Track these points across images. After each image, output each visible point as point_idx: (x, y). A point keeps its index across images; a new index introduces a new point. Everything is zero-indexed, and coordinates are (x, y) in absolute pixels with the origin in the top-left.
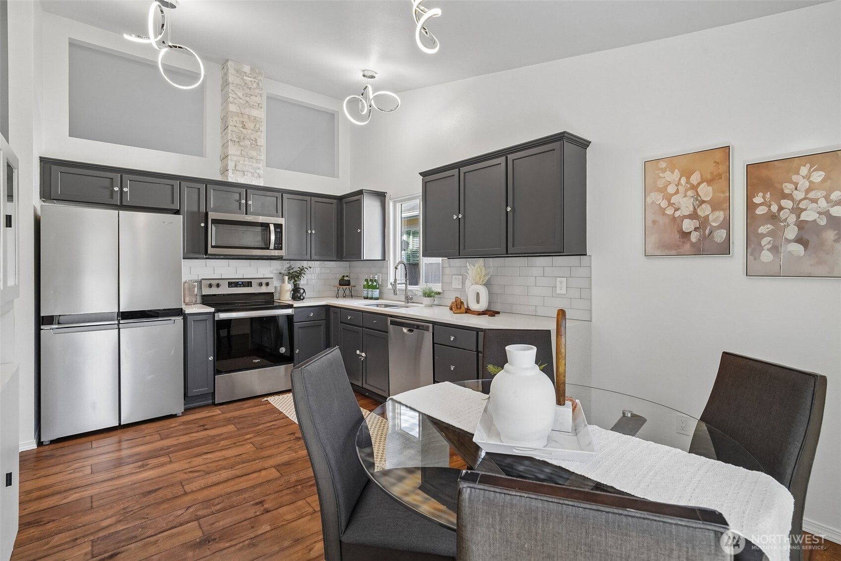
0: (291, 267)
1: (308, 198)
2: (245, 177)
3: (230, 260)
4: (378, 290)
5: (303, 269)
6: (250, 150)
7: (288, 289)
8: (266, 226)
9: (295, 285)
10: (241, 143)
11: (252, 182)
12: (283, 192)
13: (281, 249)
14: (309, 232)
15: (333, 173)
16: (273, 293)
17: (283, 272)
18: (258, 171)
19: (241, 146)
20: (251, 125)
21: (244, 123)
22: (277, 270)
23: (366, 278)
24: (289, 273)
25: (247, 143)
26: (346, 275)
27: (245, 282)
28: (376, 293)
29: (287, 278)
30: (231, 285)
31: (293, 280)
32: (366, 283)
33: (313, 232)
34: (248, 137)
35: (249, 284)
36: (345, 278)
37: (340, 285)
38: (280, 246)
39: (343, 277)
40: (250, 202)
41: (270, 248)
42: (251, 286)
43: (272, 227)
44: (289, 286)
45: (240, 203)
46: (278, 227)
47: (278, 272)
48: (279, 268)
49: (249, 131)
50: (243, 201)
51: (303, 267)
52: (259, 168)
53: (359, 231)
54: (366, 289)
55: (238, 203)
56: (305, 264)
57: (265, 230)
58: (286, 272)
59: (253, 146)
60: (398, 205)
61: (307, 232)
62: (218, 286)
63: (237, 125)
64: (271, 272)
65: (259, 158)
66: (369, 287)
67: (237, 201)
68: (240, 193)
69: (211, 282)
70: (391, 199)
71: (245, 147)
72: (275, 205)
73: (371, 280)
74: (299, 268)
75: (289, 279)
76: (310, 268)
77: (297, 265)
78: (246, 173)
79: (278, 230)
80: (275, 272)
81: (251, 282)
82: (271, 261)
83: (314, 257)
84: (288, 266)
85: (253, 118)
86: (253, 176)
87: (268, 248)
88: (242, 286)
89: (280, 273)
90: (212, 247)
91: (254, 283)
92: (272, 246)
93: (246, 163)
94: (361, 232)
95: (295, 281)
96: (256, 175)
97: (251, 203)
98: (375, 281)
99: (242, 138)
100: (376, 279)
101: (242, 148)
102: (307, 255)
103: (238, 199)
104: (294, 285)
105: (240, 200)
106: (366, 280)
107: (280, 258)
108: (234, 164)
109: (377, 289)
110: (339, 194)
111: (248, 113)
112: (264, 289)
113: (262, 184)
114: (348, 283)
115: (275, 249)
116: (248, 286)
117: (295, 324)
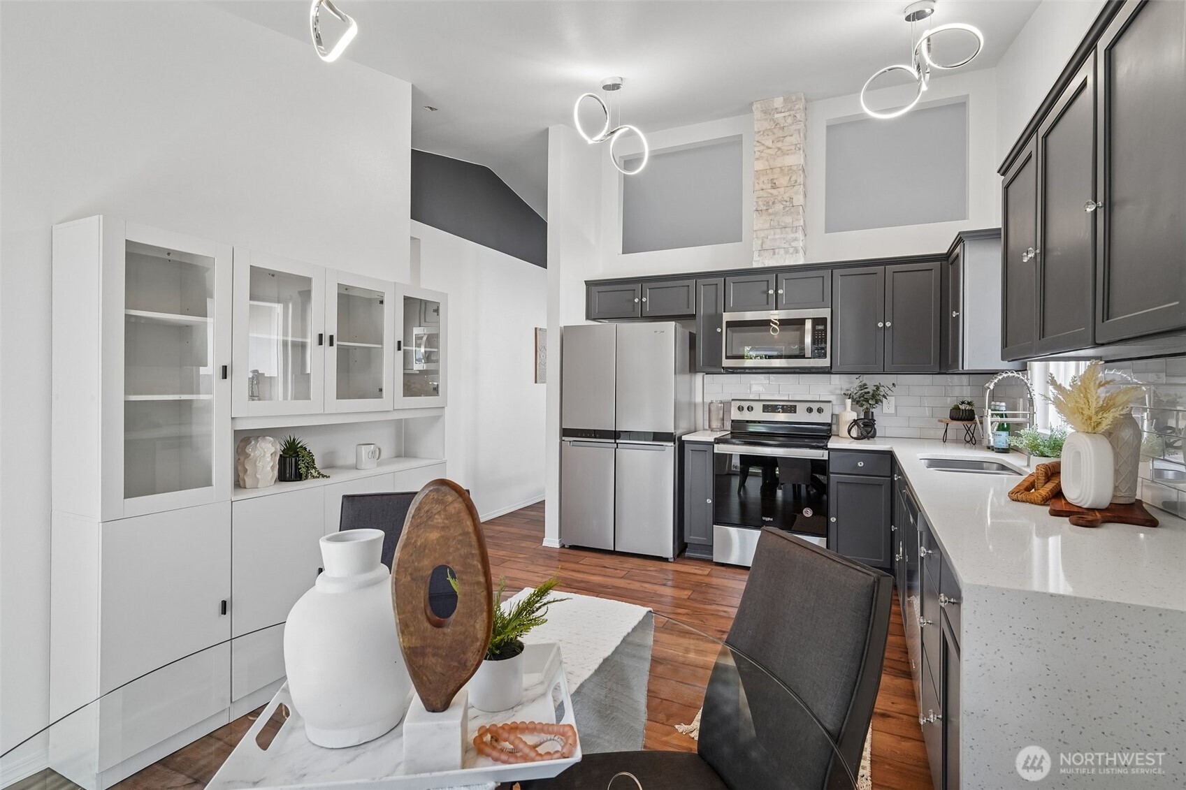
0: (861, 385)
1: (880, 269)
2: (776, 256)
6: (783, 215)
8: (799, 323)
10: (770, 211)
11: (784, 261)
12: (834, 266)
13: (824, 356)
14: (880, 324)
16: (831, 424)
18: (794, 244)
19: (770, 214)
20: (783, 181)
21: (774, 181)
25: (779, 207)
26: (965, 401)
27: (786, 406)
29: (849, 402)
30: (767, 409)
31: (864, 406)
33: (888, 324)
34: (779, 198)
35: (792, 409)
37: (953, 418)
38: (822, 351)
39: (960, 404)
40: (780, 292)
41: (806, 356)
42: (795, 412)
43: (808, 325)
44: (852, 414)
45: (768, 295)
46: (818, 322)
47: (841, 392)
49: (782, 190)
50: (771, 292)
51: (878, 384)
52: (796, 240)
53: (955, 314)
55: (765, 296)
57: (797, 329)
58: (850, 393)
59: (787, 209)
61: (876, 325)
62: (750, 409)
63: (764, 187)
65: (796, 224)
67: (765, 293)
68: (769, 281)
69: (743, 404)
71: (775, 214)
72: (821, 290)
74: (875, 386)
75: (855, 403)
78: (777, 251)
79: (821, 327)
81: (796, 406)
84: (860, 382)
85: (787, 169)
86: (787, 252)
87: (803, 357)
88: (781, 411)
89: (843, 394)
90: (727, 358)
91: (801, 408)
92: (808, 353)
93: (777, 236)
94: (958, 316)
95: (869, 407)
96: (791, 250)
97: (783, 291)
99: (771, 203)
101: (771, 217)
102: (876, 363)
104: (864, 413)
105: (767, 291)
107: (825, 371)
108: (760, 242)
111: (779, 166)
112: (815, 418)
113: (800, 260)
115: (815, 356)
116: (791, 412)
117: (831, 475)
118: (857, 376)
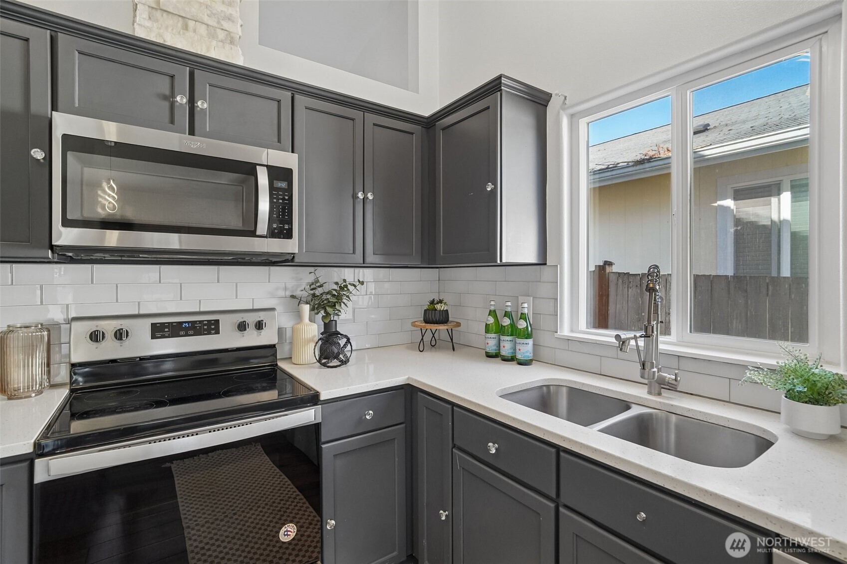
0: (317, 281)
1: (357, 114)
2: (190, 34)
3: (163, 267)
4: (530, 341)
5: (346, 286)
7: (310, 335)
8: (249, 170)
9: (327, 326)
11: (209, 50)
12: (297, 89)
13: (289, 235)
14: (360, 195)
16: (274, 346)
17: (298, 293)
18: (226, 25)
22: (286, 289)
23: (492, 308)
24: (314, 295)
26: (437, 299)
27: (201, 322)
28: (526, 349)
29: (306, 308)
30: (158, 331)
31: (322, 313)
32: (491, 320)
33: (370, 196)
35: (212, 327)
36: (438, 307)
37: (427, 321)
38: (286, 227)
39: (432, 302)
40: (200, 104)
41: (258, 233)
42: (217, 332)
43: (263, 179)
44: (312, 330)
45: (172, 105)
46: (279, 174)
47: (288, 293)
48: (291, 284)
50: (181, 99)
51: (345, 281)
53: (489, 188)
54: (493, 335)
55: (166, 105)
56: (349, 275)
57: (243, 182)
58: (305, 294)
61: (355, 197)
62: (120, 335)
64: (273, 296)
66: (500, 330)
67: (165, 98)
68: (174, 77)
69: (103, 325)
72: (276, 122)
73: (507, 314)
74: (337, 283)
75: (312, 309)
76: (362, 283)
77: (331, 277)
78: (191, 24)
79: (281, 184)
80: (281, 293)
81: (217, 322)
82: (272, 268)
83: (371, 258)
84: (311, 278)
86: (212, 35)
87: (252, 233)
88: (191, 332)
89: (293, 297)
90: (68, 223)
91: (227, 324)
92: (262, 227)
94: (494, 191)
95: (327, 314)
96: (221, 35)
97: (205, 106)
98: (523, 317)
100: (526, 311)
102: (354, 252)
103: (167, 92)
104: (325, 324)
105: (173, 95)
106: (493, 313)
107: (285, 261)
109: (529, 336)
112: (251, 339)
113: (240, 61)
114: (443, 318)
115: (273, 234)
116: (209, 333)
117: (323, 446)
118: (312, 269)
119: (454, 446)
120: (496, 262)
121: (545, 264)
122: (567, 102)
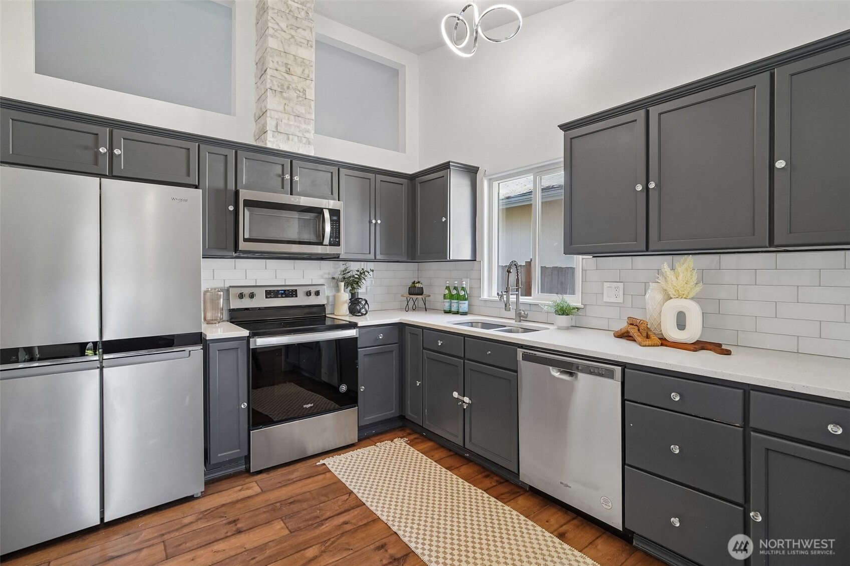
0: (346, 270)
1: (372, 176)
2: (290, 142)
3: (267, 260)
4: (467, 302)
5: (364, 272)
6: (297, 104)
7: (345, 299)
8: (319, 211)
9: (353, 295)
10: (284, 94)
11: (298, 149)
12: (340, 165)
13: (338, 244)
14: (374, 221)
15: (397, 145)
16: (324, 305)
17: (336, 276)
18: (307, 135)
19: (284, 98)
20: (297, 70)
21: (289, 66)
22: (329, 274)
23: (448, 285)
24: (344, 278)
25: (293, 94)
26: (416, 281)
27: (288, 290)
28: (464, 306)
29: (343, 284)
30: (269, 294)
31: (350, 288)
32: (447, 292)
33: (379, 222)
34: (294, 86)
35: (292, 293)
36: (417, 285)
37: (410, 294)
38: (337, 240)
39: (414, 283)
40: (296, 178)
41: (324, 243)
42: (296, 296)
43: (327, 215)
44: (345, 296)
45: (283, 179)
46: (335, 213)
47: (330, 277)
48: (332, 270)
49: (295, 78)
50: (287, 177)
51: (363, 269)
52: (308, 131)
53: (444, 219)
54: (448, 300)
55: (280, 179)
56: (365, 266)
57: (317, 217)
58: (341, 277)
59: (301, 99)
60: (495, 184)
61: (370, 222)
62: (252, 296)
63: (279, 68)
64: (322, 278)
65: (308, 116)
66: (452, 297)
67: (279, 176)
68: (283, 165)
69: (243, 290)
70: (485, 177)
71: (290, 100)
72: (330, 184)
73: (455, 288)
74: (358, 271)
75: (345, 286)
76: (373, 271)
77: (354, 267)
78: (291, 137)
79: (335, 218)
80: (327, 276)
81: (296, 290)
82: (322, 261)
83: (378, 257)
84: (343, 268)
85: (300, 60)
86: (300, 141)
87: (322, 244)
88: (284, 296)
89: (333, 278)
90: (245, 240)
91: (301, 292)
92: (326, 241)
93: (292, 123)
94: (446, 221)
95: (353, 288)
96: (304, 140)
97: (298, 179)
98: (463, 289)
99: (285, 87)
100: (464, 286)
101: (284, 102)
102: (370, 253)
103: (280, 173)
104: (352, 294)
105: (283, 174)
106: (448, 288)
107: (336, 258)
108: (274, 123)
109: (466, 300)
110: (410, 170)
111: (293, 53)
112: (313, 301)
113: (312, 153)
114: (420, 292)
115: (330, 244)
116: (293, 297)
117: (359, 350)
118: (344, 263)
119: (424, 348)
120: (447, 259)
121: (476, 260)
122: (486, 173)
